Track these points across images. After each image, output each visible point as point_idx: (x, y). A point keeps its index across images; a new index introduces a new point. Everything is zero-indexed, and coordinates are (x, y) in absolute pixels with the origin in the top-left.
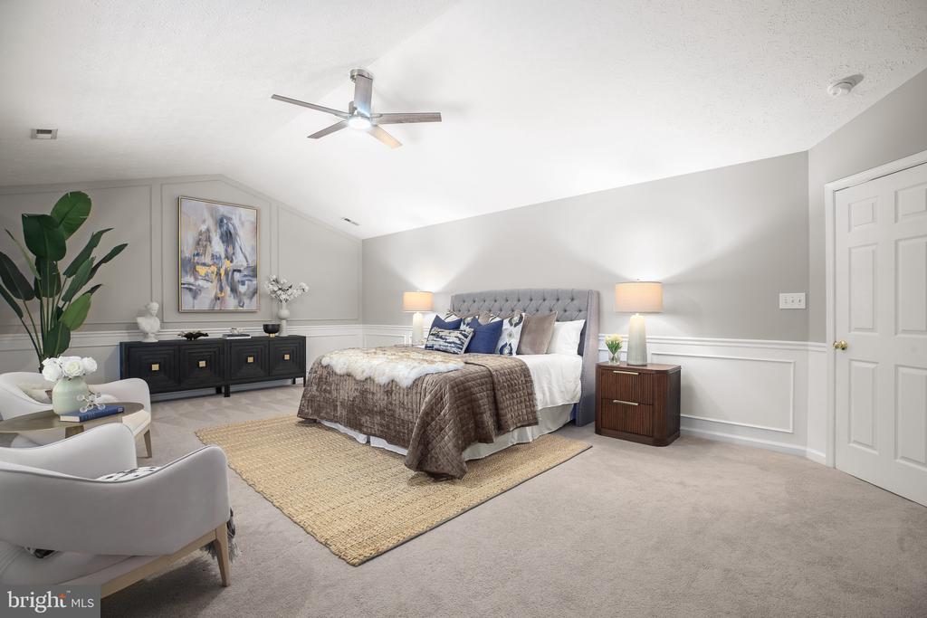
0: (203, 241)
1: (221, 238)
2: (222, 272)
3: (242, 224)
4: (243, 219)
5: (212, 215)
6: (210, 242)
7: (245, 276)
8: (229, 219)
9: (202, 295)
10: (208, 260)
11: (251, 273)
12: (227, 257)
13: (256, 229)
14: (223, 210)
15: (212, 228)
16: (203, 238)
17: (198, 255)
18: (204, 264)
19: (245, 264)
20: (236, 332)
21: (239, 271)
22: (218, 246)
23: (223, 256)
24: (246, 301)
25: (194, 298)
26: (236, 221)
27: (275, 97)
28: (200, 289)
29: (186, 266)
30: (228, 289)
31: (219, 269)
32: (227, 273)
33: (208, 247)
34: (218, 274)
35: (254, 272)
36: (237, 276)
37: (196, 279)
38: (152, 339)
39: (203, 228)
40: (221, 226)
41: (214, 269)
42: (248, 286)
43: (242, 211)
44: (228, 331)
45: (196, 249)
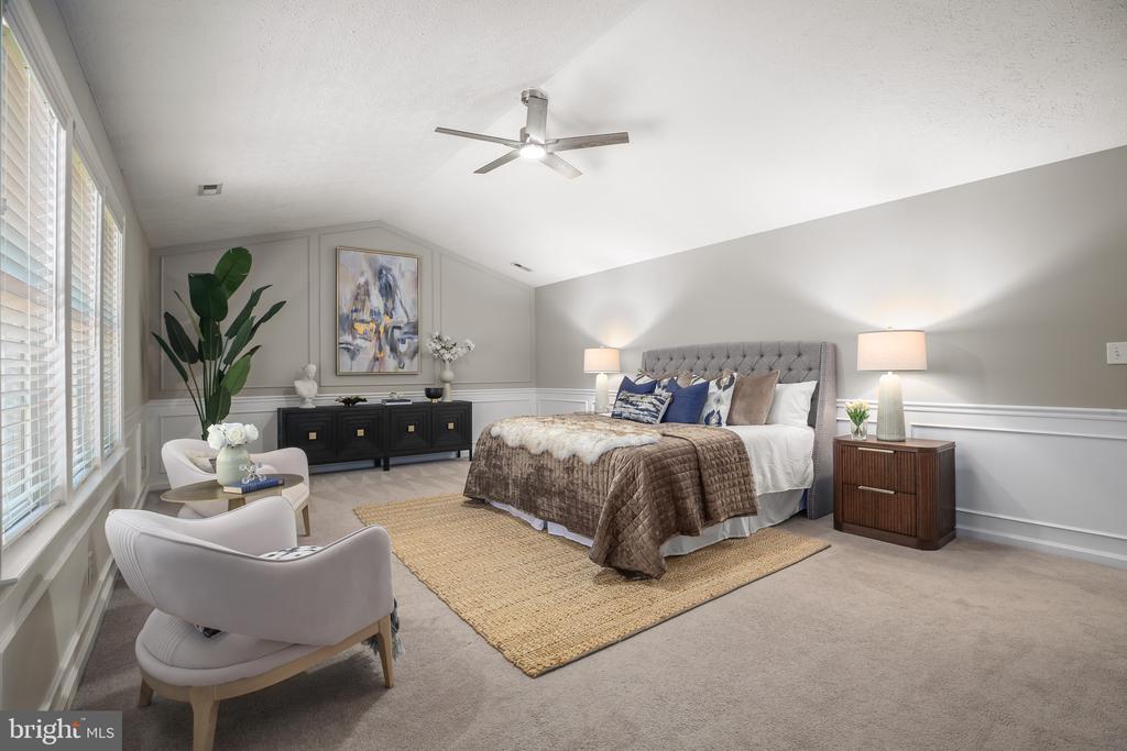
0: (361, 295)
1: (380, 291)
2: (382, 330)
3: (403, 275)
4: (403, 269)
5: (370, 266)
6: (369, 296)
7: (406, 333)
8: (389, 270)
9: (360, 357)
10: (366, 316)
11: (412, 330)
12: (386, 313)
13: (417, 280)
14: (382, 260)
15: (371, 281)
16: (362, 291)
17: (356, 311)
18: (362, 321)
19: (406, 320)
20: (396, 397)
21: (399, 328)
22: (376, 301)
23: (382, 312)
24: (407, 361)
25: (352, 358)
26: (395, 272)
27: (439, 130)
28: (358, 349)
29: (344, 323)
30: (387, 348)
31: (378, 326)
32: (386, 331)
33: (367, 303)
34: (378, 332)
35: (414, 329)
36: (397, 333)
37: (354, 338)
38: (309, 405)
39: (362, 281)
40: (380, 278)
41: (373, 326)
42: (409, 347)
43: (403, 260)
44: (387, 396)
45: (354, 304)
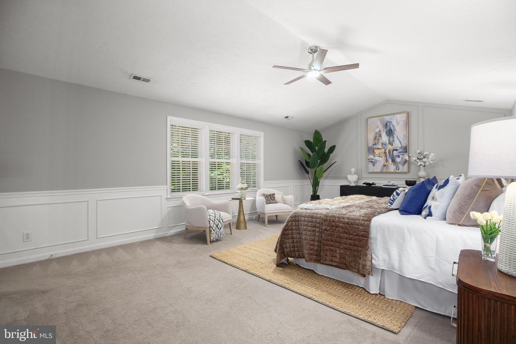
0: (378, 136)
1: (386, 133)
2: (387, 152)
3: (398, 123)
4: (398, 120)
5: (382, 123)
6: (381, 137)
7: (400, 152)
8: (390, 122)
9: (377, 165)
10: (380, 146)
11: (403, 151)
12: (389, 143)
13: (408, 124)
14: (387, 118)
15: (382, 129)
16: (378, 135)
17: (375, 144)
18: (378, 149)
19: (400, 146)
20: (389, 184)
21: (396, 150)
22: (385, 138)
23: (387, 143)
24: (401, 167)
25: (374, 165)
26: (394, 123)
28: (376, 161)
29: (371, 150)
30: (390, 160)
31: (385, 150)
32: (389, 152)
33: (380, 140)
34: (385, 153)
35: (405, 150)
36: (395, 153)
37: (374, 156)
39: (377, 130)
40: (386, 127)
41: (383, 150)
42: (402, 159)
43: (398, 116)
45: (374, 142)
